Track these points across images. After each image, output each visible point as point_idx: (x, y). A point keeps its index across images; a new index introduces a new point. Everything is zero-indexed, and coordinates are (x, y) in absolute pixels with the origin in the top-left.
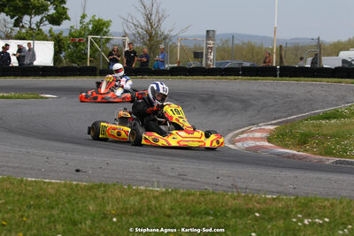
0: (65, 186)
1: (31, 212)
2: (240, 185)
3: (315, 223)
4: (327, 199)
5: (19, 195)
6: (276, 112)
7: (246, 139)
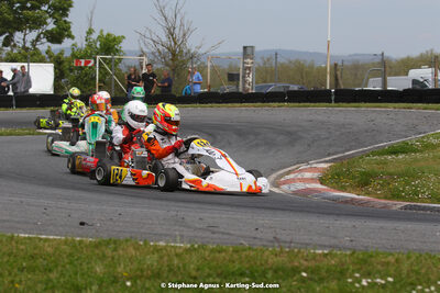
0: (66, 242)
1: (24, 276)
2: (283, 238)
3: (376, 283)
4: (391, 254)
5: (9, 255)
6: (330, 145)
7: (293, 180)
